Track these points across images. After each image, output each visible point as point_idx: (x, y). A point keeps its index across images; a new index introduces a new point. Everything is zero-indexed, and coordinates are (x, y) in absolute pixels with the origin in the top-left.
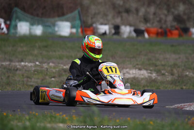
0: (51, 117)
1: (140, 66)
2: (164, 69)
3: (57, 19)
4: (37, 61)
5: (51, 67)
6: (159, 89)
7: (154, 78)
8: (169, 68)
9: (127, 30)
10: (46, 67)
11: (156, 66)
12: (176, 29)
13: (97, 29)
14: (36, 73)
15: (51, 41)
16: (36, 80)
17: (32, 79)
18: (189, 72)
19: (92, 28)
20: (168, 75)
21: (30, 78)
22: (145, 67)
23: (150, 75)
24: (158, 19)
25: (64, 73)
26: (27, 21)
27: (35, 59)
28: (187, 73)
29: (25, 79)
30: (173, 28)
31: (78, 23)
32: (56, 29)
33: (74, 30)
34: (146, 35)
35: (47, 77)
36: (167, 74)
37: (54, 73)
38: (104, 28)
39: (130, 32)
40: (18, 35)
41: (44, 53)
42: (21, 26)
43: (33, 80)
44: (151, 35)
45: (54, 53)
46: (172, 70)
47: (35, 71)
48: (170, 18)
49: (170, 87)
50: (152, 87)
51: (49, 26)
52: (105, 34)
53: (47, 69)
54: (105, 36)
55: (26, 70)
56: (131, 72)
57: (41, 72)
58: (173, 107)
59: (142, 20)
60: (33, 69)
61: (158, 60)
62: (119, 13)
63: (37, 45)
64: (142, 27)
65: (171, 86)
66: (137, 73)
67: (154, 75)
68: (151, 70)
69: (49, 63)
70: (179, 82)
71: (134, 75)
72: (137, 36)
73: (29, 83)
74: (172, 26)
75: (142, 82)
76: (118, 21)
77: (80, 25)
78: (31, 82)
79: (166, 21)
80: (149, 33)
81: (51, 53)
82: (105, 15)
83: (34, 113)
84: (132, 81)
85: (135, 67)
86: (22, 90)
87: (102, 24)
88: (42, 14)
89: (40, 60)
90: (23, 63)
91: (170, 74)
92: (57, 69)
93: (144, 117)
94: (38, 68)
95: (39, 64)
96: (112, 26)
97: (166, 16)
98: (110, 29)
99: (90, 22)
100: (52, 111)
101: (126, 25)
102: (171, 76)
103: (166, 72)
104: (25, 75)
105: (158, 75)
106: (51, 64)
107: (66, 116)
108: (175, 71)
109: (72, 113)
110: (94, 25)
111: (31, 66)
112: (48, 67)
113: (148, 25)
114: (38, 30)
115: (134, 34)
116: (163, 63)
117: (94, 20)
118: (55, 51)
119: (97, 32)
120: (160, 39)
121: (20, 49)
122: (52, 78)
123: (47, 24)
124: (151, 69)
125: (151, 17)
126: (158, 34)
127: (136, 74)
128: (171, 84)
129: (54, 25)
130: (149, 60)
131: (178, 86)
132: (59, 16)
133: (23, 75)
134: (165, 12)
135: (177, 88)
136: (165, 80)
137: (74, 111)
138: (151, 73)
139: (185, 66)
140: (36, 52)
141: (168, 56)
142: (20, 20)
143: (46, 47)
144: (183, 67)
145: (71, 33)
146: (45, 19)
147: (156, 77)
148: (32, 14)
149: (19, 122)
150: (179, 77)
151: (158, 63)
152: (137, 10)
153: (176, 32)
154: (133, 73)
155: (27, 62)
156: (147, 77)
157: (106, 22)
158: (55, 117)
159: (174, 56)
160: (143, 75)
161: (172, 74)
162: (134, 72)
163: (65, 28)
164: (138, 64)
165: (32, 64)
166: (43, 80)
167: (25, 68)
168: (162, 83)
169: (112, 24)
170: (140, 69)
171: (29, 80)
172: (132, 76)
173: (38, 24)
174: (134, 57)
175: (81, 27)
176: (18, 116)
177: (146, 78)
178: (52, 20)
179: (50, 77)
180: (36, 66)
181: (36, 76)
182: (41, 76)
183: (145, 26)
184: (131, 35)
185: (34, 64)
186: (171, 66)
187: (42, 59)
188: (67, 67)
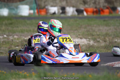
0: (16, 74)
1: (81, 36)
2: (99, 38)
3: (18, 3)
4: (5, 34)
5: (15, 39)
7: (92, 44)
8: (102, 37)
9: (70, 11)
10: (11, 38)
11: (93, 36)
12: (107, 8)
13: (49, 10)
14: (4, 43)
16: (4, 49)
18: (118, 39)
19: (45, 10)
20: (102, 42)
22: (85, 37)
23: (88, 42)
24: (93, 1)
27: (3, 33)
28: (116, 40)
30: (105, 8)
31: (34, 5)
32: (18, 11)
33: (32, 12)
34: (85, 14)
36: (101, 41)
37: (17, 43)
38: (54, 9)
39: (73, 12)
41: (10, 28)
43: (2, 48)
44: (89, 13)
45: (17, 29)
46: (105, 38)
47: (3, 42)
51: (13, 9)
52: (54, 13)
53: (12, 40)
54: (55, 15)
56: (75, 40)
57: (8, 43)
58: (106, 64)
59: (82, 2)
60: (2, 40)
61: (94, 31)
63: (4, 23)
64: (82, 7)
65: (105, 50)
66: (79, 41)
67: (92, 42)
68: (89, 39)
69: (14, 36)
70: (110, 47)
72: (78, 14)
74: (104, 6)
75: (83, 47)
76: (64, 4)
77: (36, 7)
79: (99, 3)
80: (87, 12)
81: (15, 29)
87: (52, 6)
89: (7, 33)
91: (103, 41)
92: (20, 40)
94: (6, 40)
95: (7, 37)
96: (59, 8)
98: (58, 9)
99: (43, 5)
101: (70, 6)
102: (105, 43)
103: (101, 40)
105: (94, 42)
106: (15, 37)
108: (107, 39)
110: (46, 7)
111: (0, 38)
112: (13, 39)
113: (87, 6)
114: (5, 12)
115: (76, 13)
116: (98, 33)
117: (46, 3)
118: (18, 27)
119: (49, 12)
120: (95, 15)
122: (16, 46)
123: (12, 7)
124: (90, 38)
126: (93, 12)
129: (17, 8)
130: (88, 31)
131: (109, 50)
132: (20, 1)
135: (109, 51)
136: (100, 46)
138: (89, 41)
139: (114, 35)
140: (3, 28)
141: (101, 28)
143: (11, 24)
144: (113, 36)
145: (30, 14)
146: (10, 4)
147: (93, 43)
150: (110, 43)
151: (94, 33)
153: (107, 10)
156: (86, 44)
157: (55, 5)
159: (106, 28)
160: (83, 42)
161: (105, 41)
162: (77, 40)
163: (25, 10)
164: (79, 35)
166: (9, 48)
168: (98, 47)
169: (60, 6)
170: (81, 38)
174: (76, 30)
175: (37, 9)
177: (86, 45)
178: (15, 4)
179: (15, 46)
180: (4, 38)
181: (4, 46)
182: (8, 46)
183: (84, 7)
184: (74, 14)
185: (3, 37)
186: (104, 35)
187: (9, 33)
188: (27, 38)
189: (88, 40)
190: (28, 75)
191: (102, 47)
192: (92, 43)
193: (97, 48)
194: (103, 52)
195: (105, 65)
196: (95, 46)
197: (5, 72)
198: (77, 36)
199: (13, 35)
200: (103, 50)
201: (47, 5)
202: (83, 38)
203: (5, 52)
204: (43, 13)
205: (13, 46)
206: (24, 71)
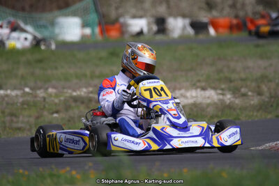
1: (203, 84)
2: (246, 87)
3: (56, 13)
4: (26, 86)
5: (50, 95)
6: (239, 119)
7: (228, 102)
8: (254, 84)
9: (178, 26)
10: (41, 95)
11: (231, 81)
12: (263, 17)
13: (127, 25)
14: (25, 106)
16: (26, 119)
17: (18, 117)
19: (117, 26)
20: (253, 96)
21: (16, 116)
22: (213, 85)
23: (221, 97)
24: (230, 2)
25: (73, 104)
27: (23, 82)
29: (8, 119)
30: (257, 16)
31: (93, 17)
32: (57, 30)
33: (88, 31)
34: (212, 31)
35: (45, 113)
36: (250, 93)
37: (56, 104)
38: (138, 24)
39: (184, 28)
41: (38, 71)
43: (21, 119)
44: (221, 30)
45: (54, 72)
46: (259, 87)
47: (23, 103)
49: (258, 116)
51: (45, 27)
52: (141, 33)
53: (44, 99)
54: (141, 37)
55: (8, 104)
56: (188, 94)
57: (35, 104)
59: (204, 5)
60: (21, 100)
61: (234, 71)
64: (204, 17)
65: (259, 114)
66: (199, 95)
67: (229, 96)
68: (222, 89)
69: (47, 89)
70: (272, 106)
71: (195, 99)
73: (15, 125)
74: (255, 13)
75: (209, 110)
76: (162, 10)
77: (97, 20)
78: (17, 122)
79: (243, 5)
80: (216, 27)
81: (49, 72)
83: (21, 171)
84: (191, 109)
85: (194, 86)
86: (3, 137)
87: (134, 17)
88: (31, 6)
89: (32, 83)
91: (255, 94)
92: (62, 98)
94: (28, 98)
95: (31, 92)
96: (152, 20)
98: (149, 24)
99: (113, 14)
101: (175, 16)
102: (259, 97)
103: (250, 91)
104: (7, 111)
106: (50, 90)
108: (264, 88)
110: (122, 20)
111: (17, 96)
112: (45, 96)
113: (215, 13)
115: (191, 31)
116: (243, 75)
117: (121, 11)
118: (56, 68)
119: (127, 32)
120: (236, 35)
122: (53, 113)
123: (42, 23)
124: (223, 86)
126: (231, 28)
127: (197, 97)
128: (258, 111)
129: (53, 24)
130: (220, 71)
131: (270, 113)
132: (60, 8)
133: (3, 112)
135: (269, 116)
136: (248, 105)
138: (223, 94)
141: (250, 63)
143: (40, 61)
144: (277, 81)
145: (83, 37)
147: (232, 99)
148: (13, 8)
150: (271, 97)
151: (234, 76)
154: (193, 96)
155: (10, 89)
156: (216, 101)
157: (141, 13)
159: (261, 62)
160: (208, 98)
161: (260, 94)
163: (71, 29)
164: (199, 81)
165: (19, 92)
166: (38, 118)
167: (6, 99)
168: (243, 109)
169: (153, 16)
170: (204, 89)
171: (15, 119)
172: (191, 101)
174: (192, 69)
175: (100, 24)
177: (215, 103)
178: (48, 16)
179: (51, 111)
180: (25, 94)
181: (26, 113)
182: (34, 112)
183: (209, 16)
184: (186, 32)
185: (22, 92)
186: (256, 80)
187: (36, 82)
188: (78, 93)
189: (220, 92)
190: (78, 177)
191: (253, 107)
192: (229, 99)
193: (240, 109)
194: (256, 119)
195: (260, 148)
196: (237, 104)
197: (26, 173)
198: (194, 85)
199: (46, 86)
200: (255, 114)
201: (122, 15)
202: (209, 89)
203: (28, 127)
204: (114, 34)
206: (68, 169)
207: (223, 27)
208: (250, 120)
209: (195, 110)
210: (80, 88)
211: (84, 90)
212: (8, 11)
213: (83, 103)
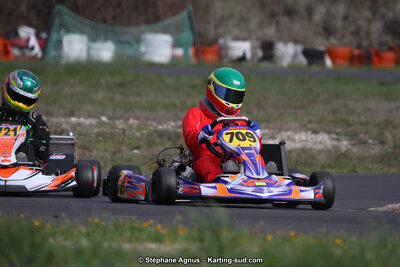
0: (132, 229)
1: (315, 126)
2: (366, 133)
3: (144, 27)
4: (103, 114)
5: (131, 127)
6: (356, 172)
7: (344, 149)
8: (375, 131)
9: (288, 52)
10: (121, 126)
11: (349, 125)
12: (391, 49)
13: (227, 48)
14: (101, 138)
15: (131, 73)
16: (101, 154)
17: (92, 151)
19: (215, 47)
20: (374, 144)
21: (88, 149)
22: (327, 128)
23: (336, 143)
24: (353, 29)
25: (158, 140)
26: (82, 32)
27: (99, 110)
30: (384, 48)
31: (187, 36)
32: (143, 49)
33: (179, 52)
34: (328, 62)
36: (370, 141)
37: (137, 138)
38: (241, 48)
39: (295, 56)
40: (63, 62)
41: (118, 97)
42: (69, 43)
43: (95, 153)
44: (339, 61)
45: (138, 99)
46: (382, 134)
47: (98, 135)
48: (377, 27)
49: (377, 169)
50: (341, 168)
51: (129, 43)
52: (243, 59)
53: (124, 131)
54: (244, 64)
55: (80, 134)
56: (297, 137)
57: (112, 137)
58: (385, 208)
59: (321, 30)
60: (96, 131)
61: (353, 112)
62: (273, 15)
63: (103, 81)
64: (320, 45)
65: (380, 166)
66: (309, 138)
67: (345, 143)
68: (338, 134)
69: (128, 119)
70: (396, 158)
71: (304, 144)
72: (310, 63)
74: (381, 44)
75: (320, 157)
76: (270, 32)
77: (191, 40)
79: (368, 33)
80: (333, 57)
81: (131, 98)
82: (244, 20)
83: (96, 220)
84: (299, 155)
85: (304, 128)
87: (236, 39)
88: (114, 18)
89: (110, 112)
90: (73, 119)
91: (377, 142)
92: (145, 132)
93: (324, 230)
94: (105, 130)
95: (108, 121)
96: (258, 43)
97: (369, 22)
98: (253, 49)
99: (211, 34)
100: (134, 217)
101: (286, 42)
102: (381, 146)
103: (372, 139)
105: (352, 145)
106: (131, 121)
107: (163, 227)
108: (388, 136)
109: (175, 222)
110: (221, 41)
111: (91, 125)
112: (126, 128)
113: (333, 41)
114: (106, 52)
115: (303, 60)
116: (363, 118)
117: (221, 30)
118: (139, 94)
119: (227, 55)
120: (357, 69)
121: (67, 90)
122: (133, 149)
123: (125, 38)
124: (339, 130)
125: (339, 24)
126: (352, 59)
127: (306, 141)
128: (380, 162)
129: (138, 41)
130: (334, 112)
131: (393, 166)
132: (148, 22)
134: (368, 14)
135: (392, 171)
136: (367, 154)
137: (179, 218)
138: (338, 140)
140: (101, 96)
141: (372, 104)
142: (69, 31)
143: (122, 85)
145: (174, 58)
146: (119, 29)
147: (350, 147)
148: (92, 18)
149: (66, 239)
150: (395, 147)
151: (353, 119)
152: (310, 11)
153: (390, 55)
155: (84, 117)
156: (329, 147)
157: (244, 34)
158: (141, 230)
159: (386, 105)
160: (321, 143)
161: (382, 142)
162: (303, 138)
163: (160, 48)
164: (310, 122)
165: (93, 121)
166: (114, 153)
167: (78, 128)
168: (361, 159)
169: (259, 39)
170: (315, 132)
171: (88, 154)
172: (298, 145)
173: (106, 39)
174: (303, 107)
175: (194, 44)
176: (63, 228)
177: (328, 150)
178: (134, 30)
179: (131, 147)
180: (101, 123)
181: (101, 146)
182: (110, 146)
183: (326, 43)
184: (297, 62)
185: (98, 120)
186: (379, 125)
187: (114, 110)
188: (165, 126)
189: (334, 136)
191: (374, 159)
192: (346, 146)
193: (358, 159)
194: (377, 173)
196: (355, 154)
197: (103, 223)
198: (305, 126)
199: (127, 116)
200: (376, 166)
201: (221, 36)
202: (322, 133)
204: (211, 57)
205: (124, 148)
207: (342, 58)
208: (369, 174)
209: (304, 156)
210: (167, 120)
211: (172, 123)
212: (87, 21)
213: (169, 139)
